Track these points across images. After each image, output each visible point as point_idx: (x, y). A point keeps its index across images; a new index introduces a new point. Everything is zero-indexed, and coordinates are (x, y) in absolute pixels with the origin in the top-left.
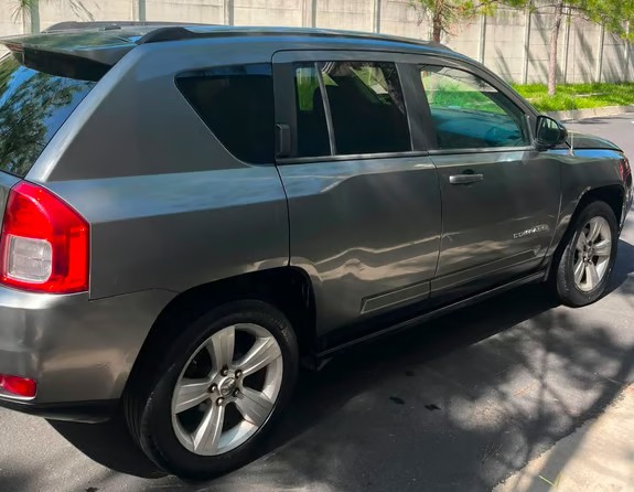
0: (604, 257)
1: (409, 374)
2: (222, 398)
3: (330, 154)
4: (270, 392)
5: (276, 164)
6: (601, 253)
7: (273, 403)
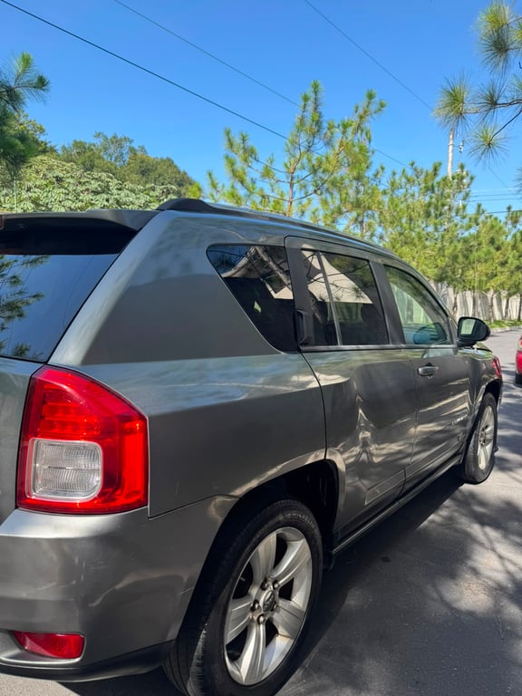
0: (489, 441)
1: (386, 560)
2: (262, 615)
3: (336, 344)
4: (299, 599)
5: (300, 351)
6: (489, 437)
7: (305, 610)
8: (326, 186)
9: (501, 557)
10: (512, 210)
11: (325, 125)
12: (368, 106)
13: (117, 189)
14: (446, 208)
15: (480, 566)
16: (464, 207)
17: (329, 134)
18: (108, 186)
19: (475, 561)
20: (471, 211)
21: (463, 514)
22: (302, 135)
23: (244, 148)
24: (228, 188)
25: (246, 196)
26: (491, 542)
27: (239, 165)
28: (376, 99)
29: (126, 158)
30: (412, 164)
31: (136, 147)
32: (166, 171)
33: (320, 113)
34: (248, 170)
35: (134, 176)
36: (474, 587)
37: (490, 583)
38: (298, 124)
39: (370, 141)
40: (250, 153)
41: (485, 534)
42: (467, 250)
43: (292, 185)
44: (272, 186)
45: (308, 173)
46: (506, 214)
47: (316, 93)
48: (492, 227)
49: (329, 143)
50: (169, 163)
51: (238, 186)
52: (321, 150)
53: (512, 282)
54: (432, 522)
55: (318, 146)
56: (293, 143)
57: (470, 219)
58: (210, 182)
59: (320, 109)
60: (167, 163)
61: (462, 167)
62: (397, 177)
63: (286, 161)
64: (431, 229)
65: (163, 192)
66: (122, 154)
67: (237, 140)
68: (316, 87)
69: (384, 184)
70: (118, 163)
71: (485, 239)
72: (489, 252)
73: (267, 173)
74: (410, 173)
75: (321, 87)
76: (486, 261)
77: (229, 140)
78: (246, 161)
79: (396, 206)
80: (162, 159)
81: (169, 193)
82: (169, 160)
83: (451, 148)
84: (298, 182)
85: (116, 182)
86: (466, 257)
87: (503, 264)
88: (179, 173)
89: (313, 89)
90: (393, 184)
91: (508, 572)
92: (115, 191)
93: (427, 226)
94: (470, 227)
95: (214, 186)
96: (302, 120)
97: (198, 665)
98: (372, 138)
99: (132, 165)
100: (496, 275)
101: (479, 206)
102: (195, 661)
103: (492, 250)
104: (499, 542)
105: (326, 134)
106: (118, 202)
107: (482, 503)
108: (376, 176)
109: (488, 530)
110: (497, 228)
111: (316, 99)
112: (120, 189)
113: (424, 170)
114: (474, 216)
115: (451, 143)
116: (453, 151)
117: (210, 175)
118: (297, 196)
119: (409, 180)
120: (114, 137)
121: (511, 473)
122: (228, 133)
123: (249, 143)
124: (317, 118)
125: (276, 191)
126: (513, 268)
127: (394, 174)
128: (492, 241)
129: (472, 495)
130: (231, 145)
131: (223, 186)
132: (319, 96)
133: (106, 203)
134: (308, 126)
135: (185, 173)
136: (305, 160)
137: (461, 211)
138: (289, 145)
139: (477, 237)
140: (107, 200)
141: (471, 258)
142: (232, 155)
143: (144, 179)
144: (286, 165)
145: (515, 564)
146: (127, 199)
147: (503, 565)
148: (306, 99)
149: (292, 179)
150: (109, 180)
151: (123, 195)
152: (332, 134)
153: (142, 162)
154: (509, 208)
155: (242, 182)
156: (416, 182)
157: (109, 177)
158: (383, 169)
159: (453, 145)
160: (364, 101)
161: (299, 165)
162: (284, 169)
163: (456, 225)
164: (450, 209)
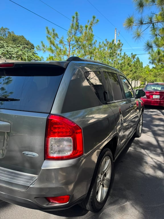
2: (102, 182)
4: (108, 176)
5: (107, 104)
6: (141, 124)
7: (110, 179)
8: (81, 47)
9: (152, 158)
10: (133, 54)
11: (80, 26)
12: (93, 21)
13: (7, 46)
14: (115, 54)
15: (147, 161)
16: (121, 53)
17: (81, 30)
18: (4, 45)
19: (145, 160)
20: (122, 55)
21: (138, 147)
22: (73, 30)
23: (54, 33)
24: (48, 47)
25: (55, 50)
26: (148, 154)
27: (52, 39)
28: (96, 19)
29: (7, 35)
30: (106, 40)
31: (11, 32)
32: (22, 40)
33: (78, 23)
34: (55, 41)
35: (11, 42)
36: (147, 167)
37: (151, 165)
38: (71, 26)
39: (92, 32)
40: (56, 35)
41: (145, 152)
42: (121, 67)
43: (70, 46)
44: (63, 46)
45: (75, 42)
46: (131, 56)
47: (77, 16)
48: (129, 60)
49: (81, 33)
50: (23, 37)
51: (52, 46)
52: (79, 35)
53: (133, 76)
54: (130, 150)
55: (78, 34)
56: (70, 32)
57: (122, 57)
58: (42, 45)
59: (78, 21)
60: (22, 37)
61: (119, 41)
62: (101, 44)
63: (67, 38)
64: (110, 60)
65: (23, 48)
66: (5, 34)
67: (51, 31)
68: (77, 14)
69: (97, 46)
70: (4, 37)
71: (126, 64)
72: (128, 68)
73: (61, 42)
74: (105, 43)
75: (78, 14)
76: (127, 70)
77: (48, 31)
78: (54, 38)
79: (101, 53)
80: (20, 36)
81: (25, 48)
82: (23, 36)
83: (115, 35)
84: (72, 45)
85: (6, 44)
86: (121, 69)
87: (131, 71)
88: (26, 41)
89: (76, 15)
90: (100, 46)
91: (155, 162)
92: (6, 47)
93: (109, 59)
94: (122, 60)
95: (44, 46)
96: (73, 25)
97: (91, 199)
98: (93, 31)
99: (10, 38)
100: (129, 74)
101: (125, 53)
102: (90, 198)
103: (128, 66)
104: (150, 154)
105: (80, 30)
106: (7, 51)
107: (142, 143)
108: (94, 43)
109: (146, 150)
110: (130, 60)
111: (77, 18)
112: (8, 47)
113: (110, 42)
114: (123, 56)
115: (115, 33)
116: (116, 36)
117: (42, 42)
118: (71, 50)
119: (105, 45)
120: (2, 28)
121: (146, 134)
122: (47, 28)
123: (55, 32)
124: (77, 24)
125: (65, 48)
126: (133, 72)
127: (100, 43)
128: (128, 64)
129: (138, 141)
130: (49, 32)
131: (47, 46)
132: (78, 17)
133: (4, 52)
134: (74, 27)
135: (29, 41)
136: (73, 38)
137: (119, 55)
138: (69, 33)
139: (124, 63)
140: (4, 50)
141: (123, 69)
142: (49, 36)
143: (14, 43)
144: (67, 39)
145: (156, 159)
146: (11, 50)
147: (153, 160)
148: (74, 18)
149: (70, 44)
150: (4, 43)
151: (9, 48)
152: (82, 29)
153: (13, 37)
154: (132, 54)
155: (54, 45)
156: (107, 46)
157: (4, 42)
158: (96, 41)
159: (116, 34)
160: (92, 19)
161: (72, 40)
162: (67, 41)
163: (118, 59)
164: (116, 54)
